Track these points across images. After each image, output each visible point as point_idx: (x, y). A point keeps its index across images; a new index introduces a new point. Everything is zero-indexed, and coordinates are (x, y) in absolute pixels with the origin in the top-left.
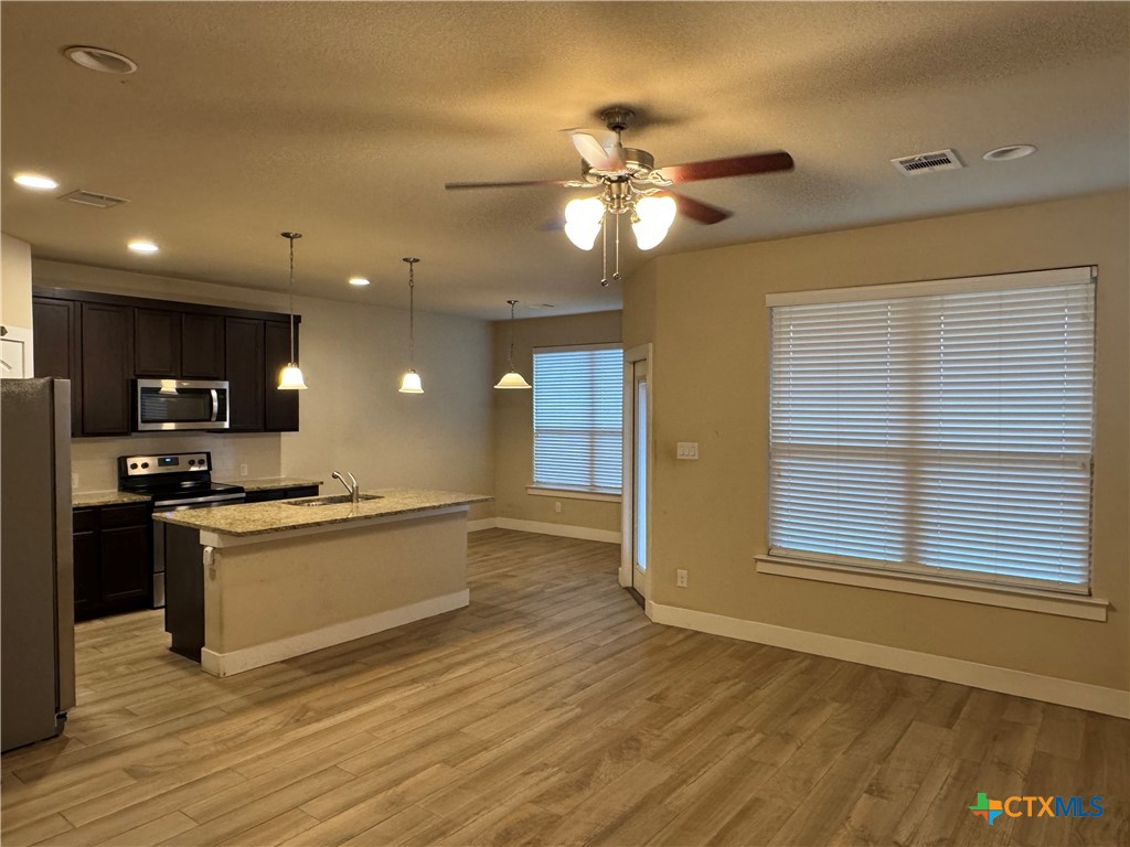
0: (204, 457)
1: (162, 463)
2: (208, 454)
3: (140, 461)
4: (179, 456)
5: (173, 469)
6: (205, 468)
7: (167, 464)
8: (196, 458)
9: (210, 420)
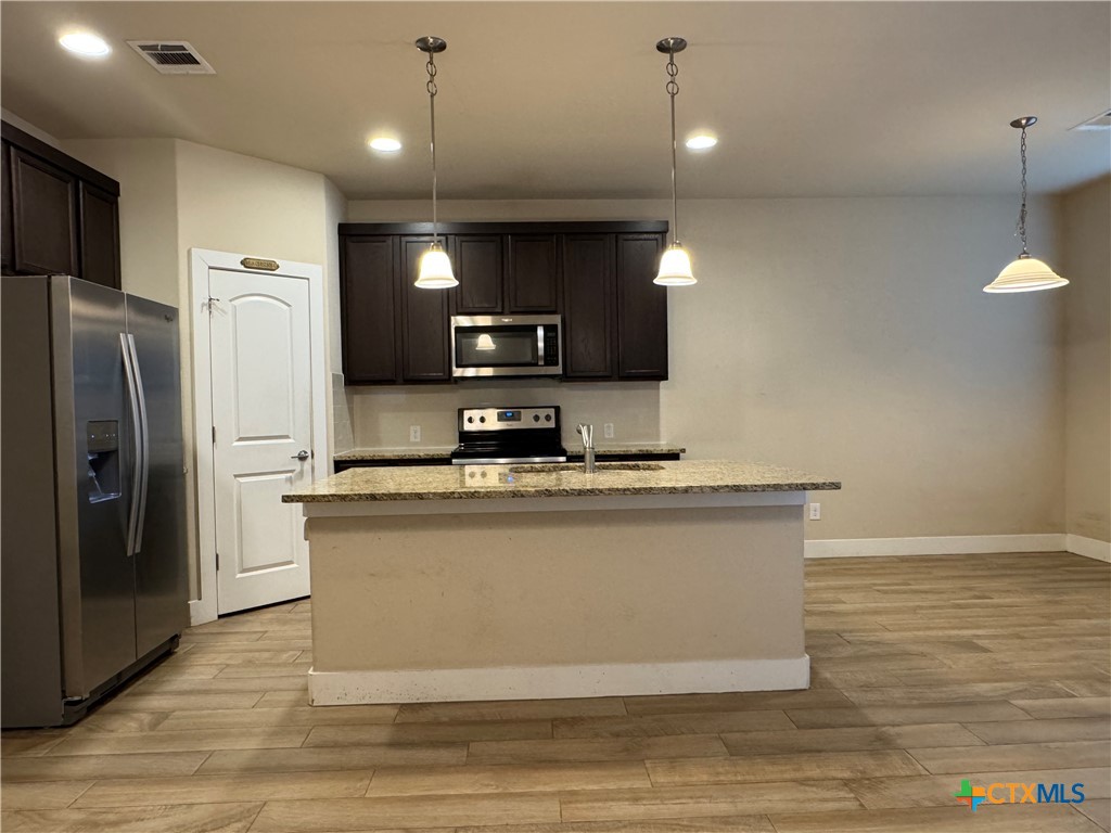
0: (552, 412)
1: (501, 418)
2: (558, 410)
3: (476, 414)
4: (522, 410)
5: (514, 425)
6: (552, 424)
7: (508, 419)
8: (542, 413)
9: (536, 365)
